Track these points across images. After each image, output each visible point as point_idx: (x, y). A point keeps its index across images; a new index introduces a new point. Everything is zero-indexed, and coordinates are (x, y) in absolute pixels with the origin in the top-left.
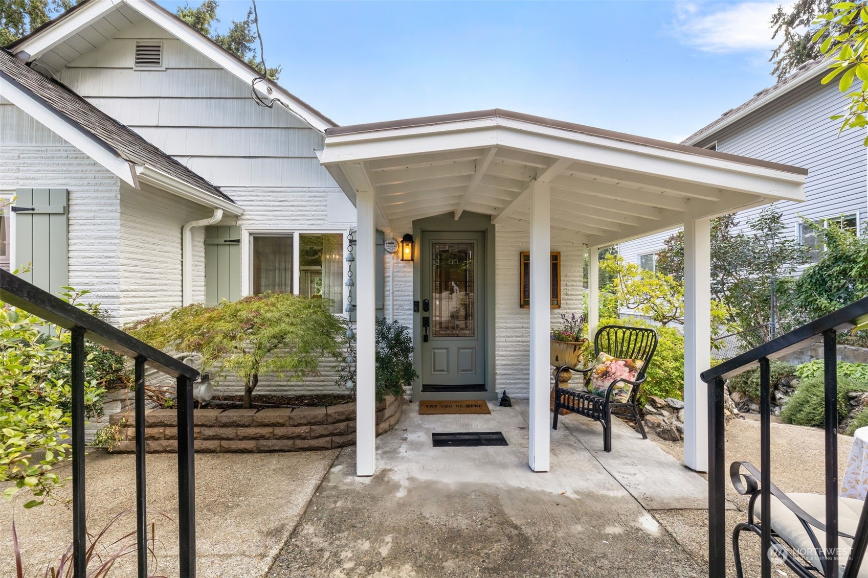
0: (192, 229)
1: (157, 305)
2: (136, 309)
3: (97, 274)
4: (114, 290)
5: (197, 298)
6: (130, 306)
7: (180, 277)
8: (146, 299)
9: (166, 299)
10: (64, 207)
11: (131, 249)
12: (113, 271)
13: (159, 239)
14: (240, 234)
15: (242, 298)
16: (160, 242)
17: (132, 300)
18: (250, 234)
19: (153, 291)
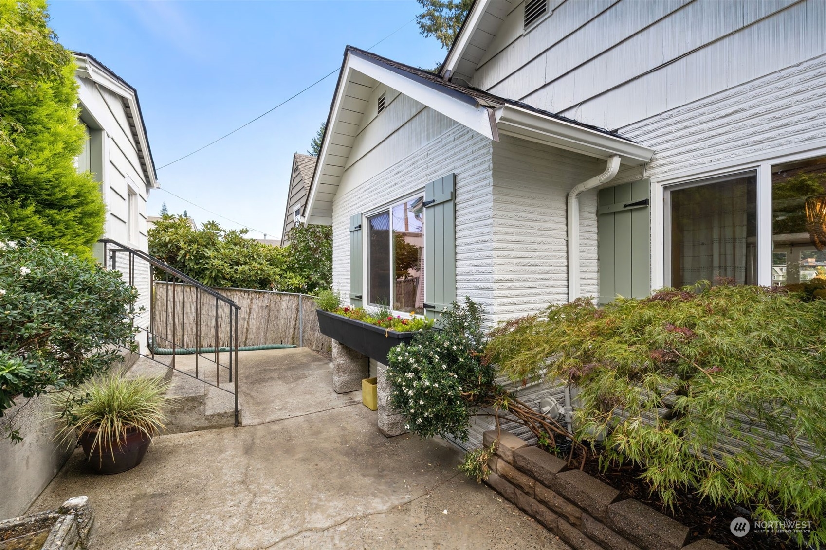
0: (580, 196)
1: (536, 298)
2: (511, 304)
3: (475, 262)
4: (488, 281)
5: (587, 288)
6: (504, 300)
7: (565, 261)
8: (524, 292)
9: (548, 290)
10: (451, 192)
11: (506, 230)
12: (488, 257)
13: (539, 214)
14: (647, 190)
15: (653, 294)
16: (540, 217)
17: (506, 293)
18: (665, 188)
19: (532, 281)
